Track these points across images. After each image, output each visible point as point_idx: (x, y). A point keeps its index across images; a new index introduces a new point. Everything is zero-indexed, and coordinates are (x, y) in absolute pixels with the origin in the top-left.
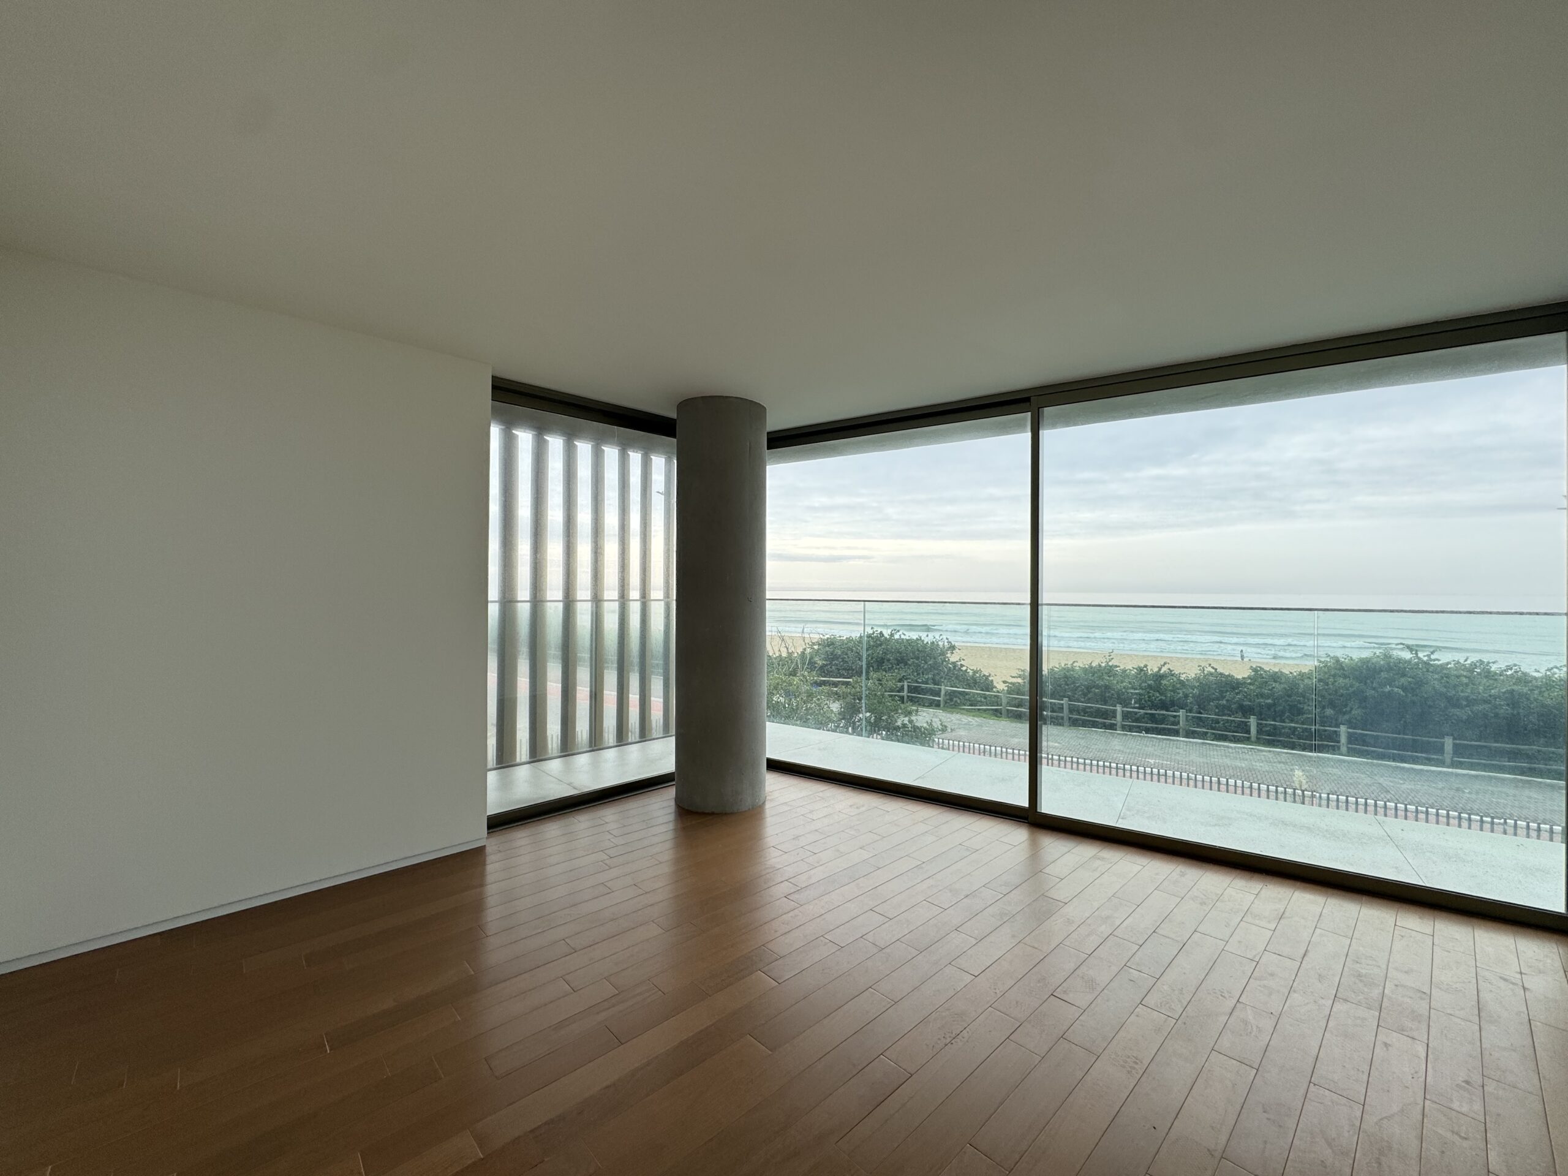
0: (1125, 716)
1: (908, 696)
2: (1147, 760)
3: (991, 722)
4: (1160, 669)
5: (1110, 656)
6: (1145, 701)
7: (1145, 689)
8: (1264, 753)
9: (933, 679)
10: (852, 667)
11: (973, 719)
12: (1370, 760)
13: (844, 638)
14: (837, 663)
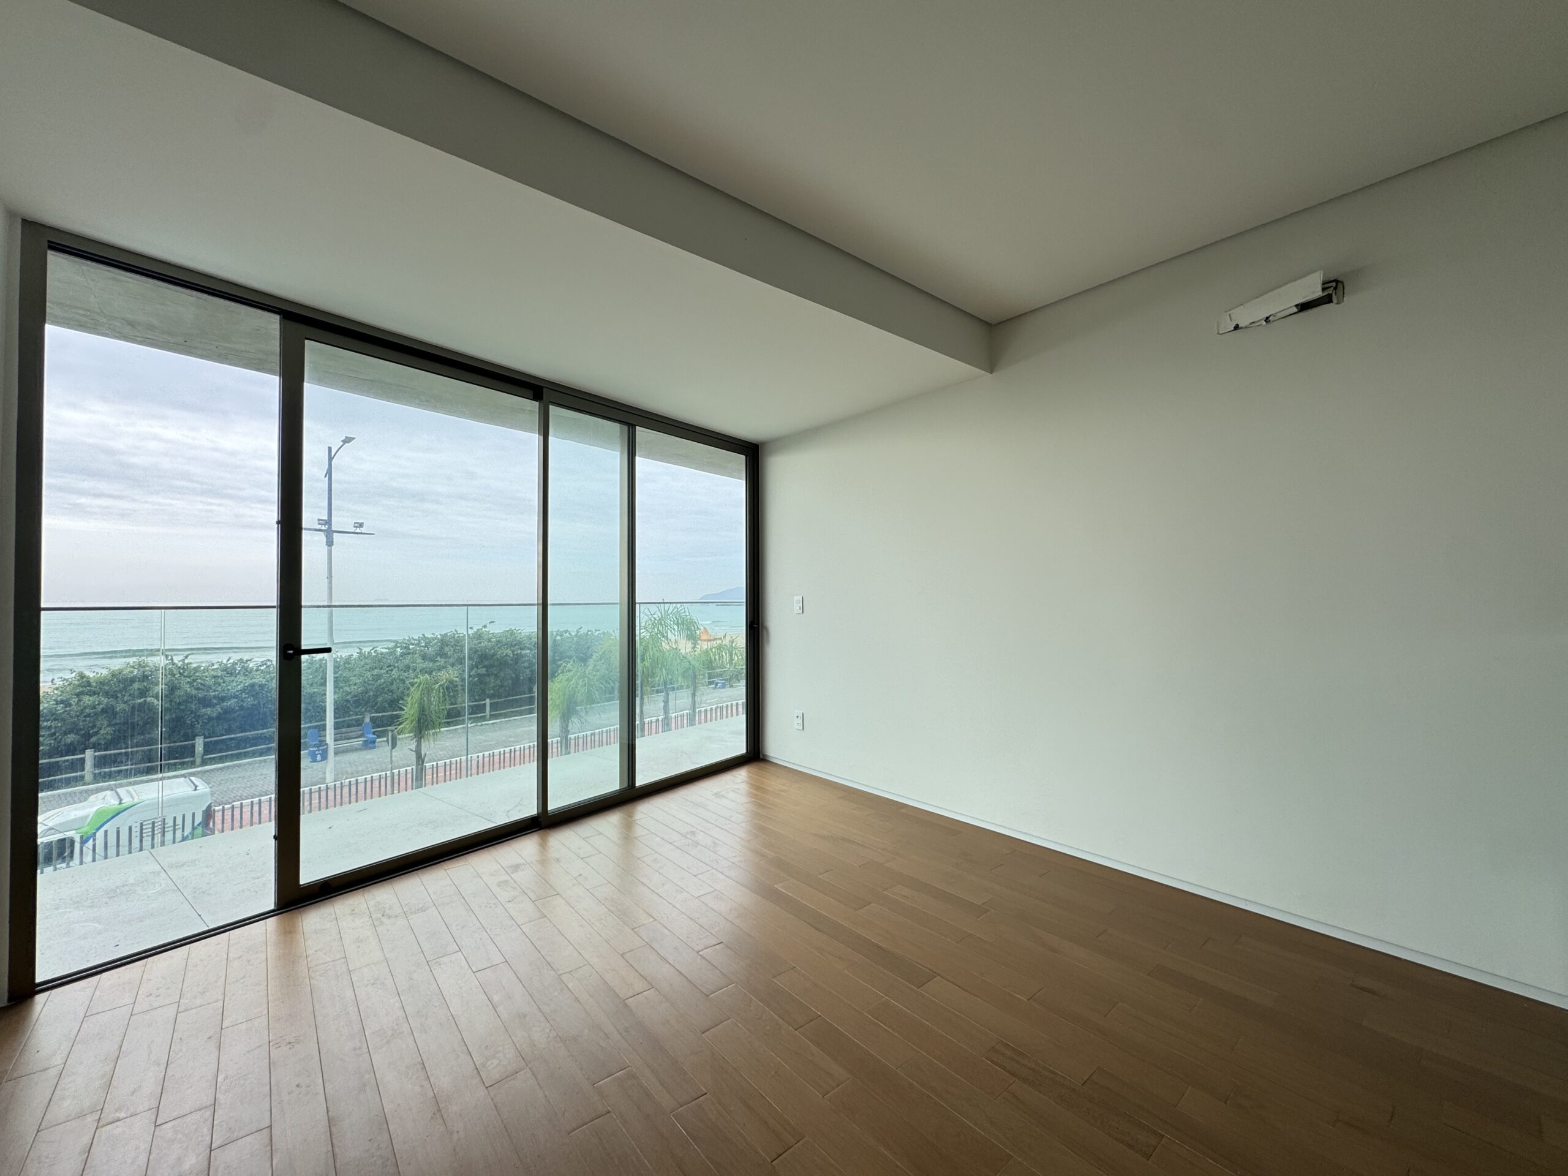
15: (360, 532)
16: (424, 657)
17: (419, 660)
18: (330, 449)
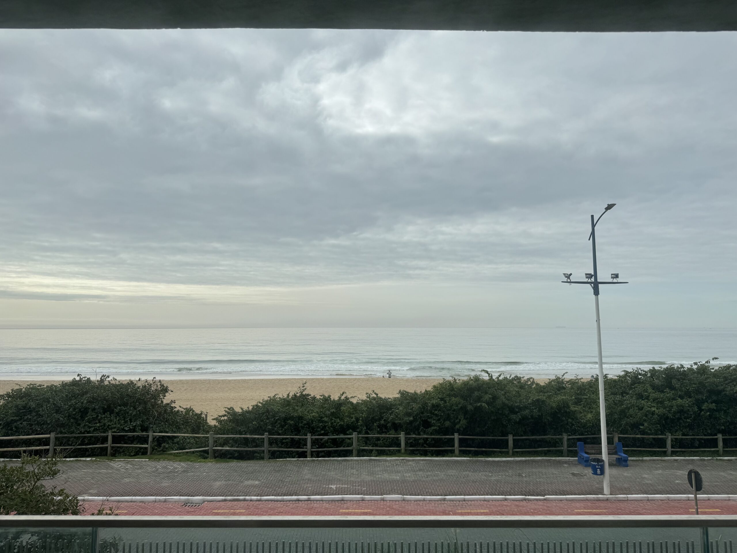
0: (314, 443)
1: (112, 447)
2: (330, 486)
3: (197, 465)
4: (340, 398)
5: (303, 387)
6: (328, 427)
7: (328, 417)
8: (410, 463)
9: (141, 426)
10: (46, 421)
11: (180, 465)
12: (471, 458)
13: (45, 386)
14: (30, 417)
15: (616, 281)
16: (654, 387)
17: (650, 390)
18: (592, 216)
